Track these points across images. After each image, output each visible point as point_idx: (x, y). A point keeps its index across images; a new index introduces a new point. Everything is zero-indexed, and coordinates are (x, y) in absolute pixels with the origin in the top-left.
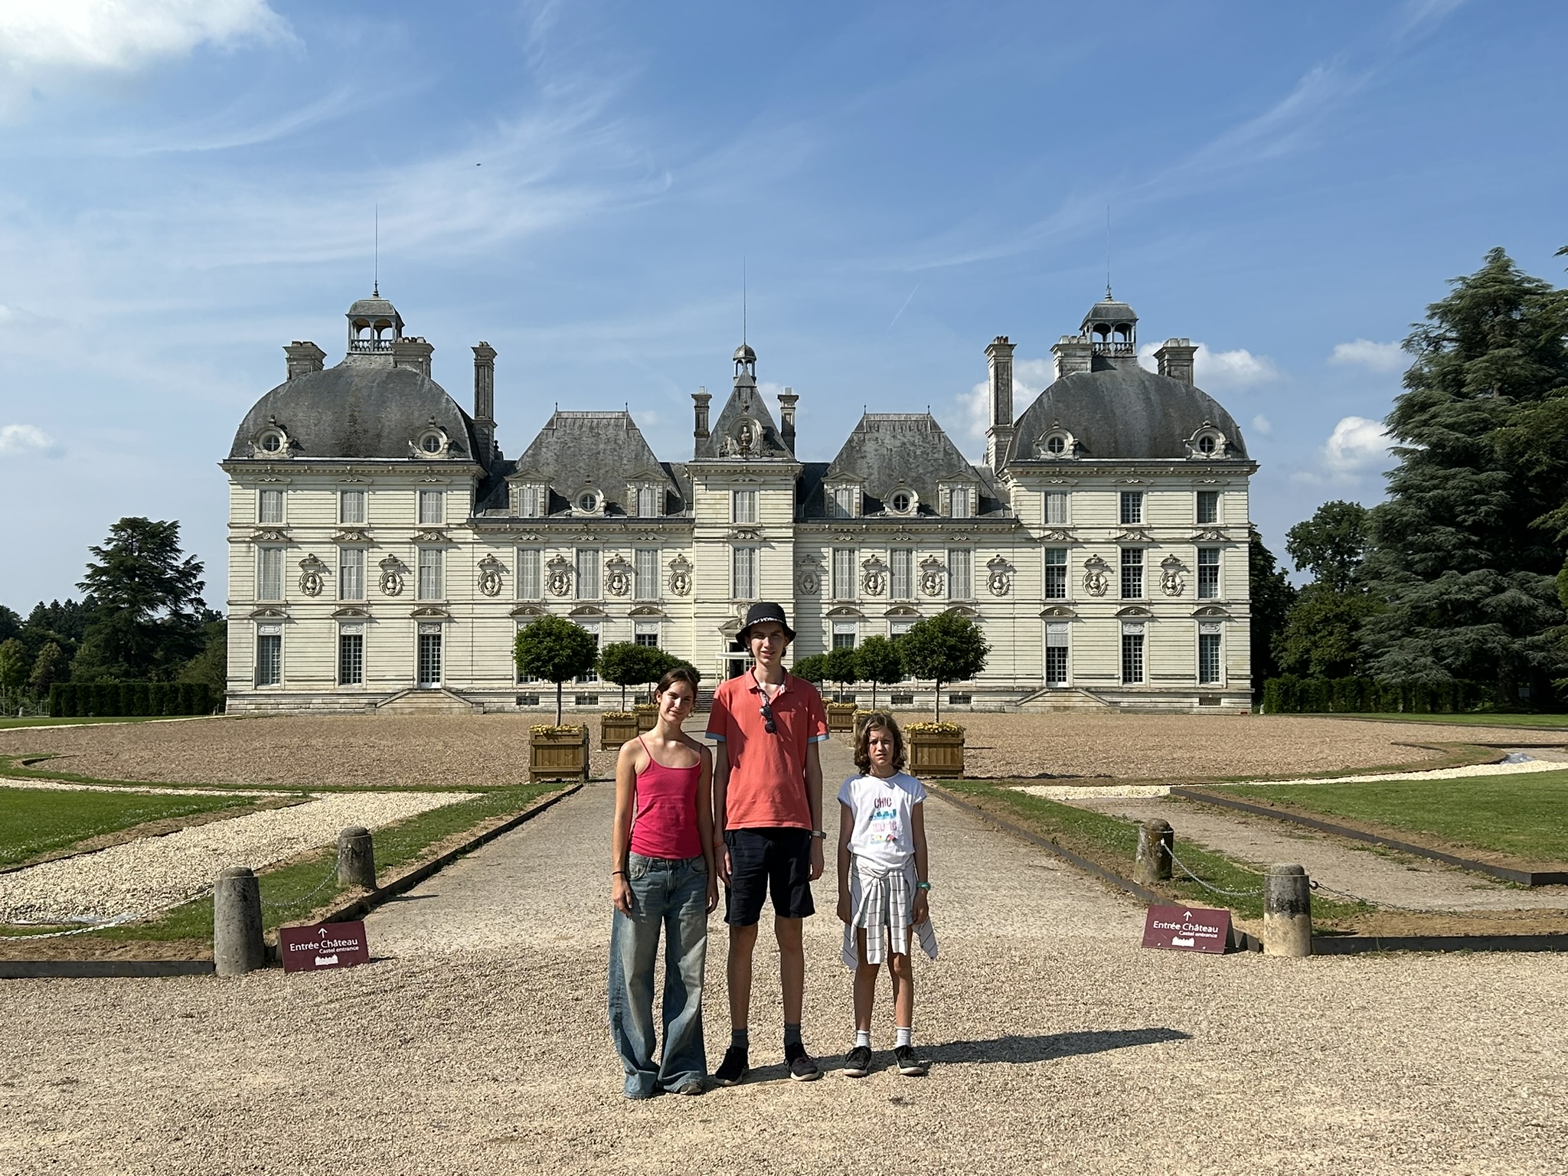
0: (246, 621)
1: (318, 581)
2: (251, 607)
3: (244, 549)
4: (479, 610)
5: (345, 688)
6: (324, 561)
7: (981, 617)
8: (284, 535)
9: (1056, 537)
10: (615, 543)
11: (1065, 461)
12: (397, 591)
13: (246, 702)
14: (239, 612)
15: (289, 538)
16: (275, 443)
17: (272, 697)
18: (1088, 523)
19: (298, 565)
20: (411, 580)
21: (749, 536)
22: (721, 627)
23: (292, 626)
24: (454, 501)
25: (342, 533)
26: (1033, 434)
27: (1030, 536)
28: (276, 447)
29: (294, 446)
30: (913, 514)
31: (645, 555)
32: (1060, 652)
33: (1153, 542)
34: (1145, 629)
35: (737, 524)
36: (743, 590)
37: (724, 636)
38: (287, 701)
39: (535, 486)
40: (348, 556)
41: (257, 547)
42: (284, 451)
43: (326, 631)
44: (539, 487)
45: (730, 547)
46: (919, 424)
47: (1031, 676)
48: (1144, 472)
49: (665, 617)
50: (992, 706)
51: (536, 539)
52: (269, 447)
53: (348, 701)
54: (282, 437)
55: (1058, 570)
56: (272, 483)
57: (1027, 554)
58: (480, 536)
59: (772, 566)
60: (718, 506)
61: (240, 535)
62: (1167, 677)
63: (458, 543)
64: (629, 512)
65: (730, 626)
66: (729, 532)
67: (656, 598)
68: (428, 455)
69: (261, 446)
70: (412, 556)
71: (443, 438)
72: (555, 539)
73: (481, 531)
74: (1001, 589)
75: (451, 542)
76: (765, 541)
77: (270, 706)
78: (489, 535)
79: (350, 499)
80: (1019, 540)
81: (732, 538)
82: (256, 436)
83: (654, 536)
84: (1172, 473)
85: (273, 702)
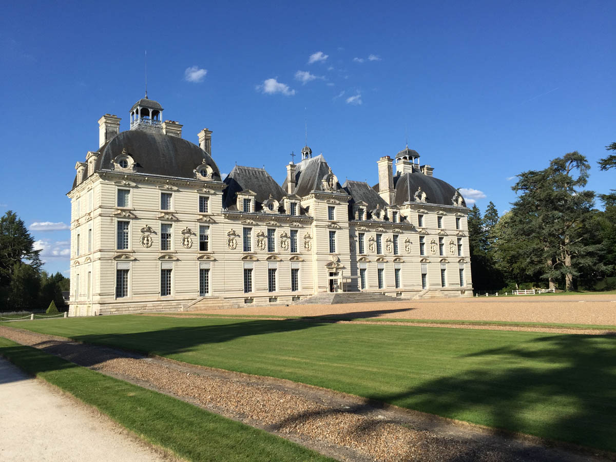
0: (110, 261)
1: (150, 240)
2: (113, 253)
3: (109, 221)
4: (227, 256)
5: (164, 298)
6: (153, 229)
7: (404, 262)
8: (133, 214)
9: (423, 231)
10: (283, 227)
11: (424, 204)
12: (189, 246)
13: (110, 307)
14: (106, 256)
15: (135, 216)
16: (124, 164)
17: (125, 304)
18: (430, 227)
19: (140, 231)
20: (196, 241)
21: (335, 226)
22: (327, 265)
23: (136, 264)
24: (215, 202)
25: (163, 214)
26: (413, 193)
27: (416, 231)
28: (125, 166)
29: (137, 166)
30: (383, 220)
31: (294, 233)
32: (424, 276)
33: (447, 235)
34: (446, 266)
35: (330, 221)
36: (332, 249)
37: (328, 269)
38: (134, 306)
39: (250, 197)
40: (164, 227)
41: (116, 220)
42: (131, 168)
43: (154, 266)
44: (252, 198)
45: (328, 230)
46: (365, 186)
47: (418, 285)
48: (445, 210)
49: (303, 261)
50: (409, 297)
51: (252, 223)
52: (121, 166)
53: (166, 304)
54: (130, 161)
55: (422, 245)
56: (125, 185)
57: (415, 238)
58: (227, 220)
59: (343, 238)
60: (323, 212)
61: (107, 213)
62: (453, 284)
63: (218, 223)
64: (288, 212)
65: (329, 265)
66: (328, 223)
67: (298, 252)
68: (203, 178)
69: (119, 165)
70: (196, 229)
71: (210, 170)
72: (259, 223)
73: (228, 218)
74: (408, 251)
75: (215, 222)
76: (340, 228)
77: (124, 309)
78: (231, 220)
79: (165, 197)
80: (413, 232)
81: (329, 227)
82: (115, 158)
83: (298, 224)
84: (450, 211)
85: (126, 306)
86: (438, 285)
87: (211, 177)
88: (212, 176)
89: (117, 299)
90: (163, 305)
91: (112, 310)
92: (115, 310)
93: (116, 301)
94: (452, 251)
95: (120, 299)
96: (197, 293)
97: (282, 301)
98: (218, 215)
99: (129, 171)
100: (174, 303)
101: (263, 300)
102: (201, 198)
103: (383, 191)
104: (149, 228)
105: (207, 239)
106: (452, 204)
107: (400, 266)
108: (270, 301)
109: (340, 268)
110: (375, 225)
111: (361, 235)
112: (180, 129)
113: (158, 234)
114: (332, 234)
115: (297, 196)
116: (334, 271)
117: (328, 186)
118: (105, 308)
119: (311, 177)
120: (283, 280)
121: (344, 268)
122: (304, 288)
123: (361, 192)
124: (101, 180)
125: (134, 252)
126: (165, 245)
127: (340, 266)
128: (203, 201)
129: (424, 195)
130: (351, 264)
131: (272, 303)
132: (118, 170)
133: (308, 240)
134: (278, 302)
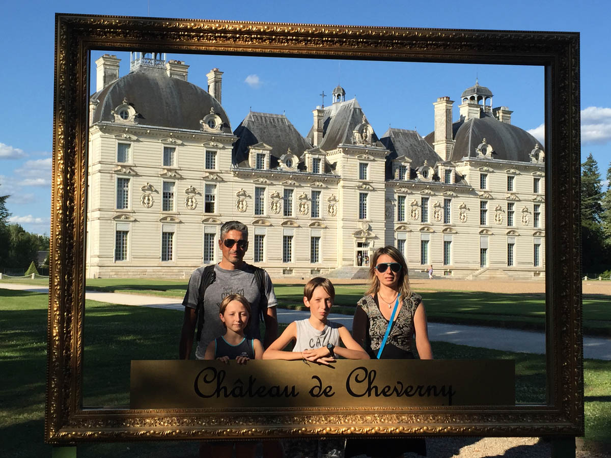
2: (113, 213)
3: (109, 178)
5: (165, 263)
6: (155, 187)
7: (457, 233)
8: (133, 171)
9: (485, 195)
10: (303, 187)
11: (490, 160)
12: (194, 207)
13: (109, 271)
14: (106, 216)
15: (136, 172)
16: (125, 115)
17: (124, 268)
18: (496, 190)
19: (141, 189)
20: (201, 202)
21: (368, 187)
22: (354, 234)
23: (136, 225)
24: (224, 158)
25: (166, 171)
26: (475, 146)
27: (477, 195)
28: (126, 118)
29: (139, 117)
30: (431, 180)
31: (315, 194)
32: (483, 251)
33: (519, 201)
34: (515, 241)
35: (361, 180)
36: (362, 215)
37: (355, 239)
38: (133, 270)
39: (265, 152)
40: (166, 185)
41: (116, 176)
42: (133, 120)
43: (155, 229)
44: (267, 153)
45: (358, 192)
46: (414, 135)
47: (475, 262)
48: (518, 168)
49: (326, 228)
50: (460, 276)
51: (266, 182)
52: (122, 117)
53: (167, 271)
54: (132, 112)
55: (483, 212)
56: (126, 139)
57: (474, 203)
58: (237, 178)
59: (376, 203)
60: (353, 170)
61: (106, 169)
62: (523, 263)
63: (226, 182)
64: (309, 170)
65: (358, 234)
66: (358, 184)
67: (320, 217)
68: (210, 130)
69: (119, 116)
70: (201, 187)
71: (218, 121)
72: (274, 183)
73: (238, 176)
74: (464, 219)
75: (223, 181)
76: (374, 190)
77: (123, 274)
78: (242, 178)
79: (168, 152)
80: (471, 196)
81: (359, 187)
82: (116, 110)
83: (321, 183)
84: (526, 169)
85: (125, 270)
86: (503, 263)
87: (219, 129)
88: (221, 128)
89: (116, 262)
90: (164, 271)
91: (111, 273)
92: (114, 273)
93: (115, 265)
94: (524, 221)
95: (119, 263)
96: (201, 260)
97: (298, 274)
98: (227, 172)
99: (130, 122)
100: (176, 270)
101: (275, 271)
102: (208, 152)
103: (438, 141)
104: (151, 186)
105: (214, 200)
106: (529, 160)
107: (452, 238)
108: (284, 273)
109: (371, 238)
110: (421, 186)
111: (401, 199)
112: (187, 70)
113: (160, 193)
114: (363, 196)
115: (321, 150)
116: (363, 241)
117: (361, 139)
118: (104, 271)
119: (341, 127)
120: (300, 248)
121: (376, 238)
122: (325, 260)
123: (408, 144)
124: (101, 133)
125: (134, 212)
126: (167, 206)
127: (370, 236)
128: (210, 156)
129: (490, 149)
130: (385, 233)
131: (286, 275)
132: (119, 122)
133: (332, 203)
134: (294, 274)
